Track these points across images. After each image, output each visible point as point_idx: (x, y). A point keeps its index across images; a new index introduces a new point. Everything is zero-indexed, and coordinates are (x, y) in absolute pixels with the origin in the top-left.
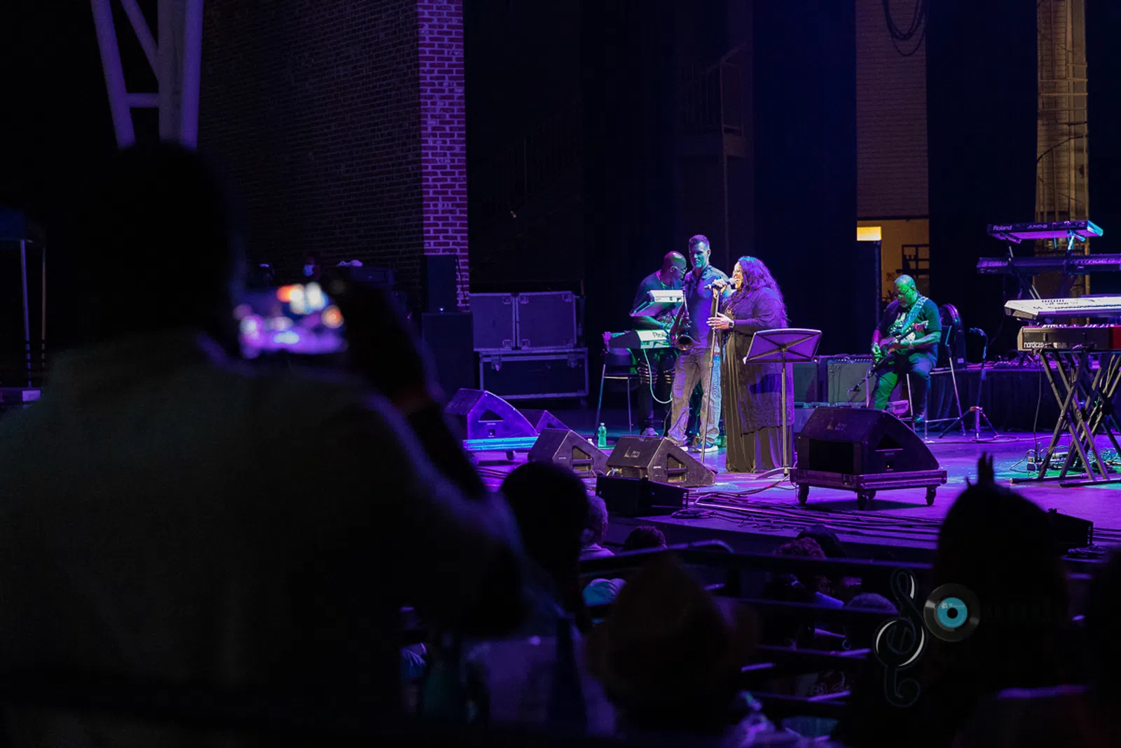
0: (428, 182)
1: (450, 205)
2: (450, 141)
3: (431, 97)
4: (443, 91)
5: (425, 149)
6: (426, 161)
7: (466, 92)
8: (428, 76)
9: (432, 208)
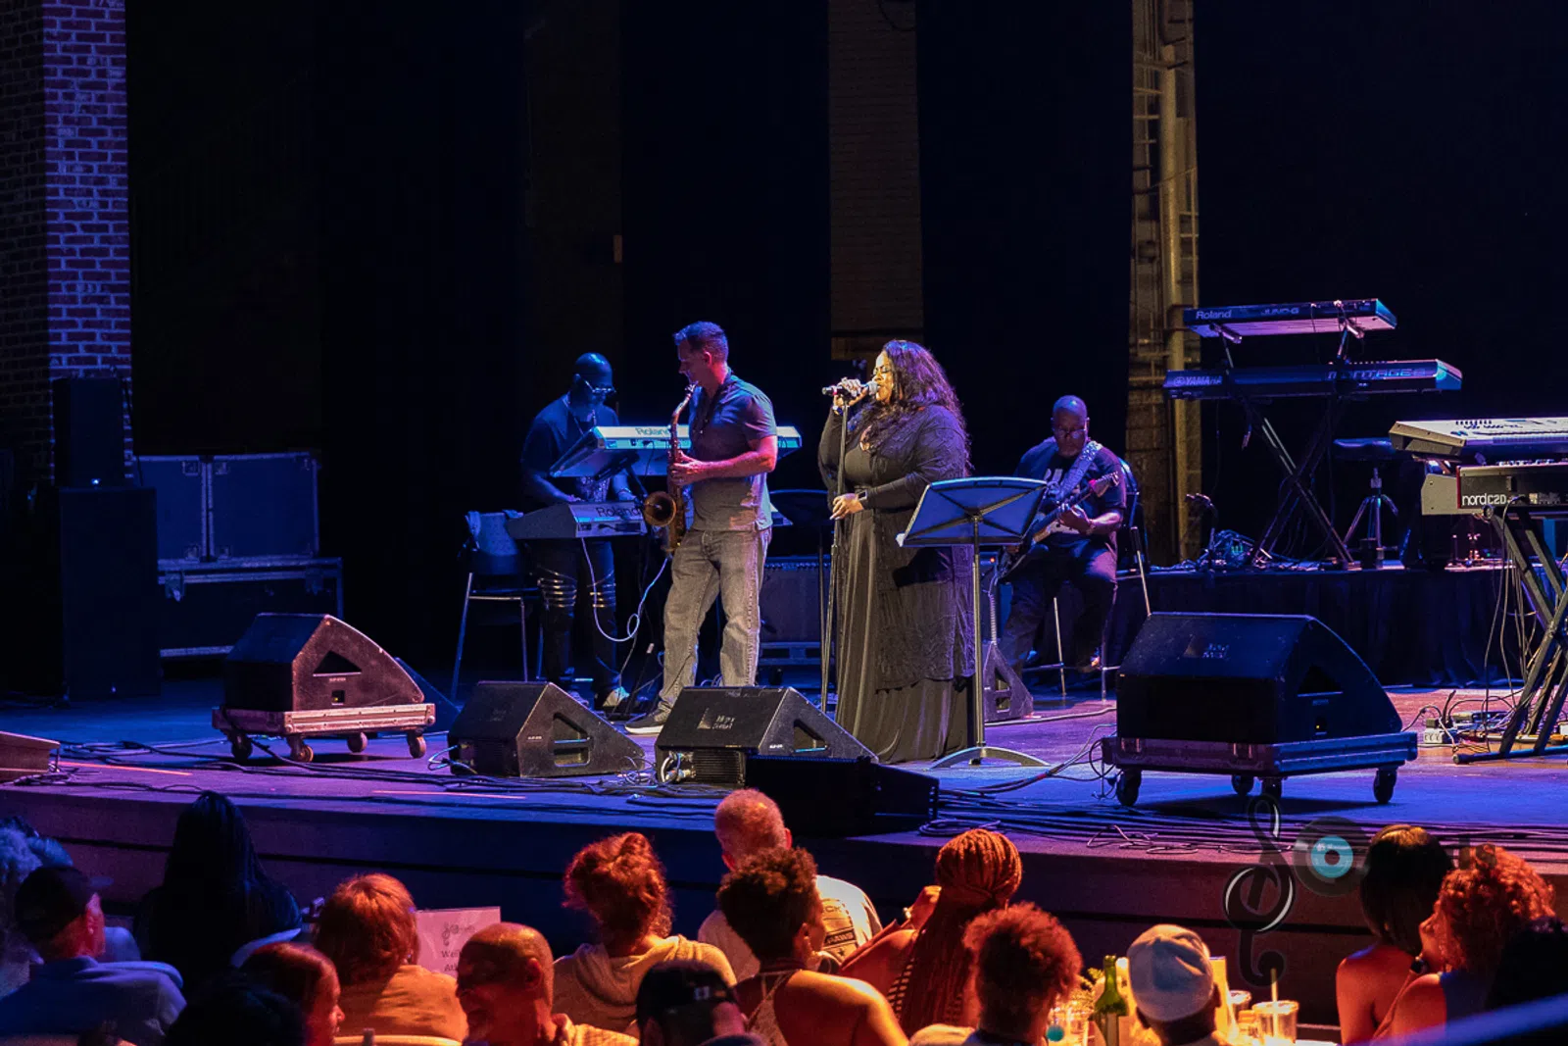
0: (59, 243)
1: (98, 289)
2: (100, 167)
3: (64, 85)
4: (86, 74)
5: (53, 182)
6: (56, 204)
7: (128, 75)
8: (59, 45)
9: (64, 292)
